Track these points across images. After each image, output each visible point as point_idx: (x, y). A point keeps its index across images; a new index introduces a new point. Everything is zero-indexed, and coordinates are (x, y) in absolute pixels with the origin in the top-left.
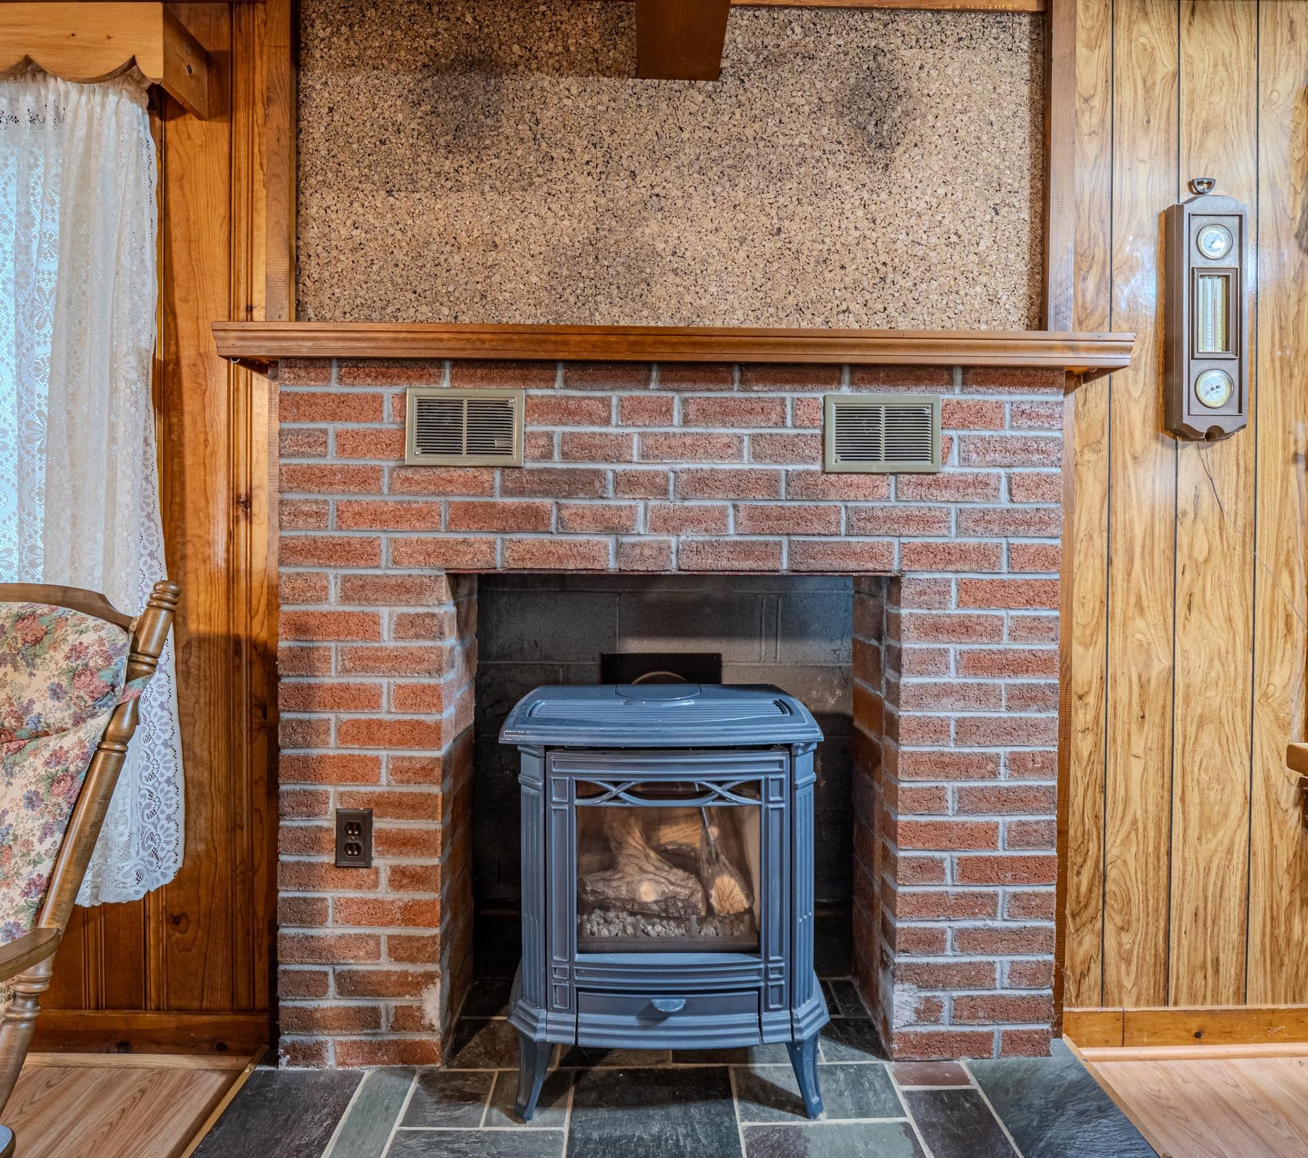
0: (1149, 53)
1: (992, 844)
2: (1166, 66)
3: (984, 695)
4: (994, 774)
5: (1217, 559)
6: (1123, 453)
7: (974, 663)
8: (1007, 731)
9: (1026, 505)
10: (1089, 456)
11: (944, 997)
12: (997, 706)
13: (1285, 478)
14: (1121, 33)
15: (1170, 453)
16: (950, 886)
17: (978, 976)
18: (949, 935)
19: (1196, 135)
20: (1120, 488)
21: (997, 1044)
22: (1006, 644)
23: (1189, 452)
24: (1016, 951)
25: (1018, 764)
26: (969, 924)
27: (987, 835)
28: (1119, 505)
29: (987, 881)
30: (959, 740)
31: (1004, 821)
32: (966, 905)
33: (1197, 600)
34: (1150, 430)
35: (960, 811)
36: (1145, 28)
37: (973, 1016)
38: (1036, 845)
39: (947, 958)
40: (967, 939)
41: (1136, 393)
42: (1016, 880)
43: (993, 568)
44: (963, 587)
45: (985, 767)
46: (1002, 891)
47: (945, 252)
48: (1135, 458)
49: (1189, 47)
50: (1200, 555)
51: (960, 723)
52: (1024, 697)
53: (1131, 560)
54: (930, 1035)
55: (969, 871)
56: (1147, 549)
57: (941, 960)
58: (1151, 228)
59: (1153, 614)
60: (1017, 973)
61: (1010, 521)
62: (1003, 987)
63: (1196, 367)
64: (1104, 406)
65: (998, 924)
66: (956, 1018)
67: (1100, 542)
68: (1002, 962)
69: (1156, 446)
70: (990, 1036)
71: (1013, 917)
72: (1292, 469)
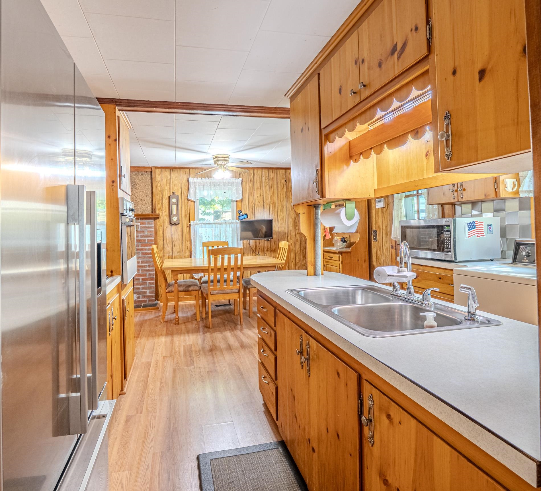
0: (167, 176)
1: (146, 276)
2: (169, 177)
3: (145, 258)
4: (146, 267)
5: (178, 240)
6: (165, 227)
7: (143, 254)
8: (147, 262)
9: (149, 234)
10: (160, 227)
11: (141, 296)
12: (146, 259)
13: (186, 229)
14: (163, 173)
15: (171, 227)
16: (141, 281)
17: (145, 293)
18: (141, 288)
19: (173, 186)
20: (165, 231)
21: (148, 301)
22: (147, 251)
23: (173, 226)
24: (150, 289)
25: (149, 266)
26: (143, 286)
27: (145, 275)
28: (165, 234)
29: (146, 281)
30: (141, 263)
31: (147, 273)
32: (143, 284)
33: (175, 245)
34: (168, 224)
35: (142, 272)
36: (166, 173)
37: (144, 298)
38: (152, 276)
39: (141, 290)
40: (143, 288)
41: (166, 219)
42: (149, 280)
43: (145, 242)
44: (141, 244)
45: (145, 266)
46: (148, 282)
47: (140, 202)
48: (166, 227)
49: (172, 175)
50: (176, 240)
51: (141, 261)
52: (149, 258)
53: (166, 241)
54: (139, 300)
55: (143, 279)
56: (169, 239)
57: (140, 291)
58: (167, 198)
59: (170, 247)
60: (150, 292)
61: (147, 236)
62: (148, 294)
63: (172, 216)
64: (162, 221)
65: (147, 286)
66: (142, 298)
67: (162, 238)
68: (148, 291)
69: (169, 226)
70: (147, 300)
71: (149, 285)
72: (187, 228)
